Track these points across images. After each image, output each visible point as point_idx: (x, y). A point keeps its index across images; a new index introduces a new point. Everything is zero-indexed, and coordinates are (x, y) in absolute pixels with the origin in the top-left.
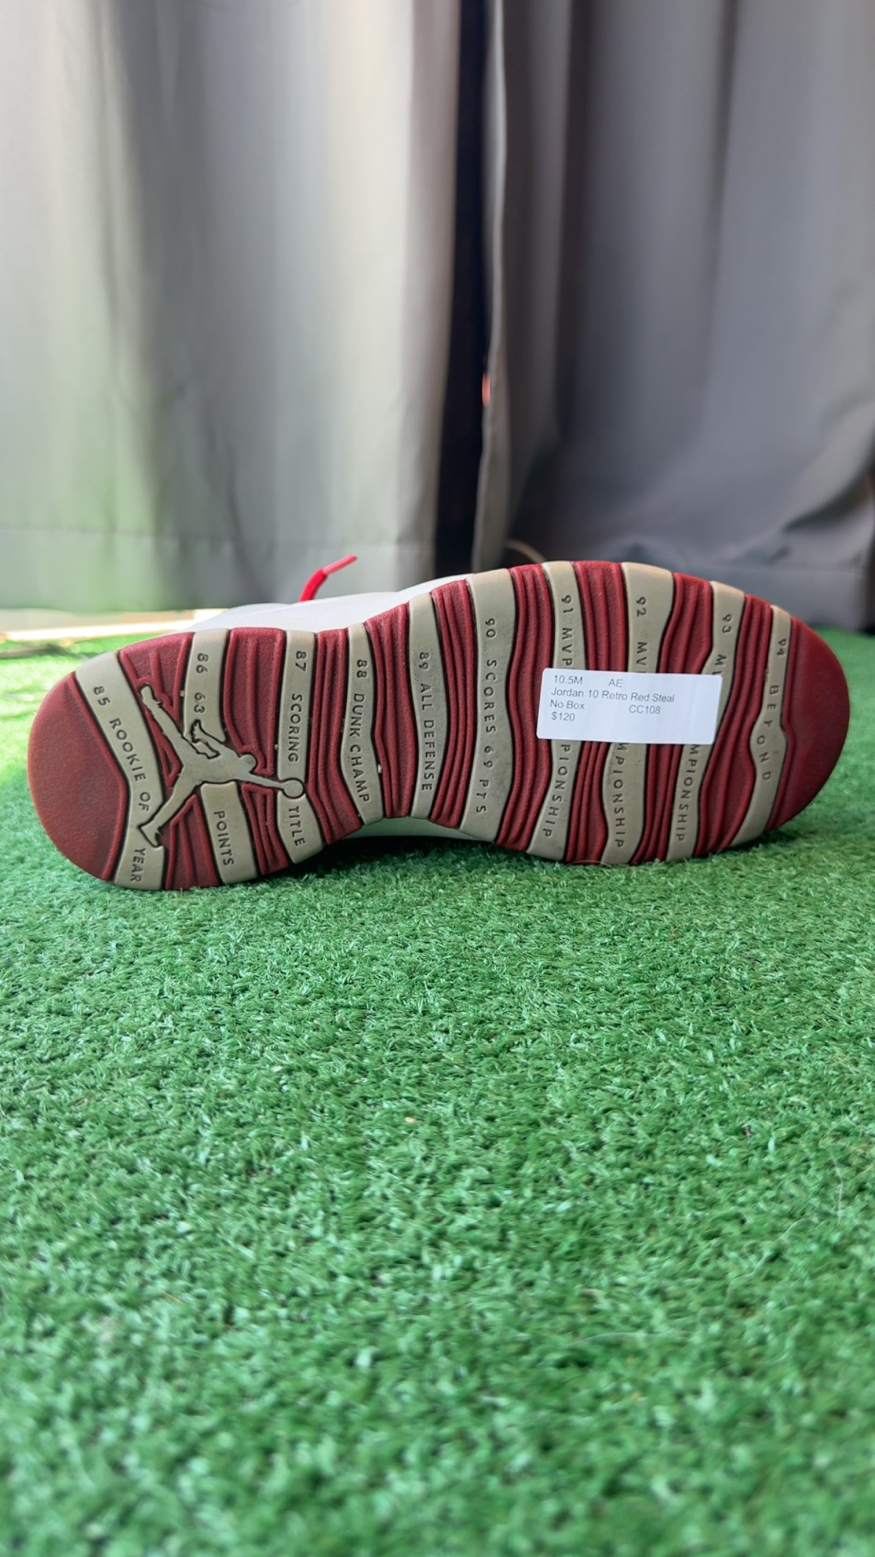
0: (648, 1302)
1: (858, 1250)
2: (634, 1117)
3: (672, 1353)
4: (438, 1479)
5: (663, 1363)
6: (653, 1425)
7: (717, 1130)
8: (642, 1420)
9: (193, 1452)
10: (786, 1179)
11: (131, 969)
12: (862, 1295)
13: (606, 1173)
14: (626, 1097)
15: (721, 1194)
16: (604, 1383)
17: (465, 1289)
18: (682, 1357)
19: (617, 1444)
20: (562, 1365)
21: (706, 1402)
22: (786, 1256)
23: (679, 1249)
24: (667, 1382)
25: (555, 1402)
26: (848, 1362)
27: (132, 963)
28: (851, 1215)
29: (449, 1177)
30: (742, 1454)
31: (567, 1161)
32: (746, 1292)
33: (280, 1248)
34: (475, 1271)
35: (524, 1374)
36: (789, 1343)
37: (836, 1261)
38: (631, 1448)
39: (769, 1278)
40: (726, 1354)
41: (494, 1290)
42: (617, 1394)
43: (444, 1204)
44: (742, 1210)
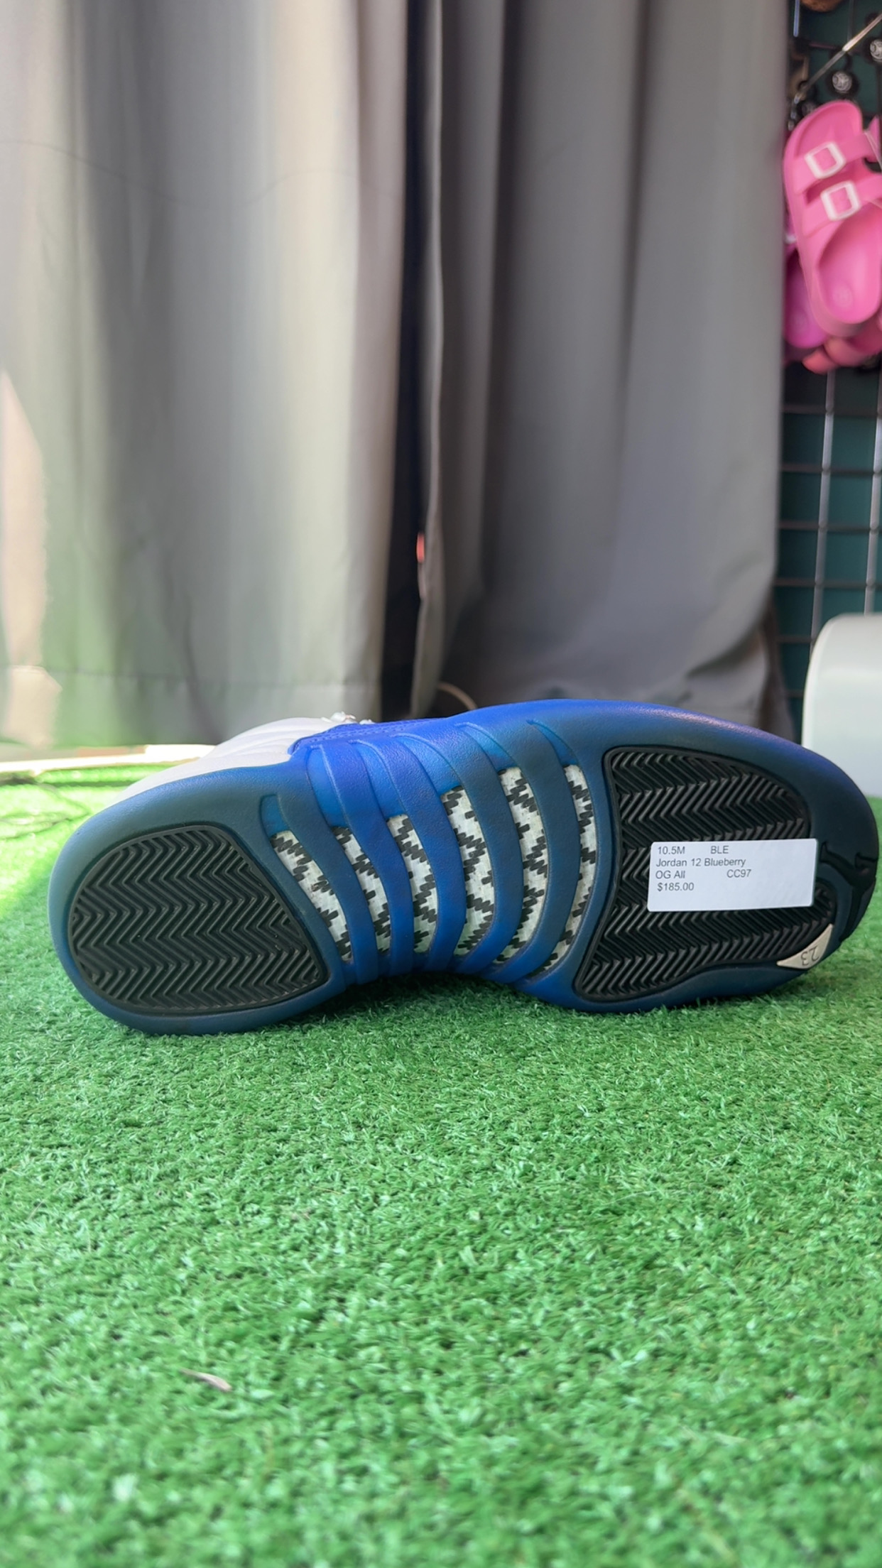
1: (789, 1157)
2: (624, 1093)
3: (674, 1207)
4: (542, 1264)
6: (667, 1238)
7: (684, 1100)
8: (661, 1236)
9: (380, 1260)
10: (736, 1123)
12: (792, 1179)
15: (692, 1132)
16: (633, 1221)
17: (529, 1181)
19: (650, 1247)
20: (604, 1212)
21: (700, 1226)
22: (741, 1162)
23: (669, 1157)
24: (673, 1219)
25: (604, 1231)
26: (788, 1208)
28: (783, 1140)
29: (502, 1128)
30: (726, 1248)
31: (581, 1116)
32: (716, 1178)
33: (399, 1165)
34: (534, 1172)
35: (582, 1219)
36: (748, 1200)
37: (773, 1163)
38: (659, 1249)
39: (730, 1171)
40: (708, 1206)
41: (551, 1181)
42: (641, 1225)
43: (503, 1140)
44: (708, 1140)
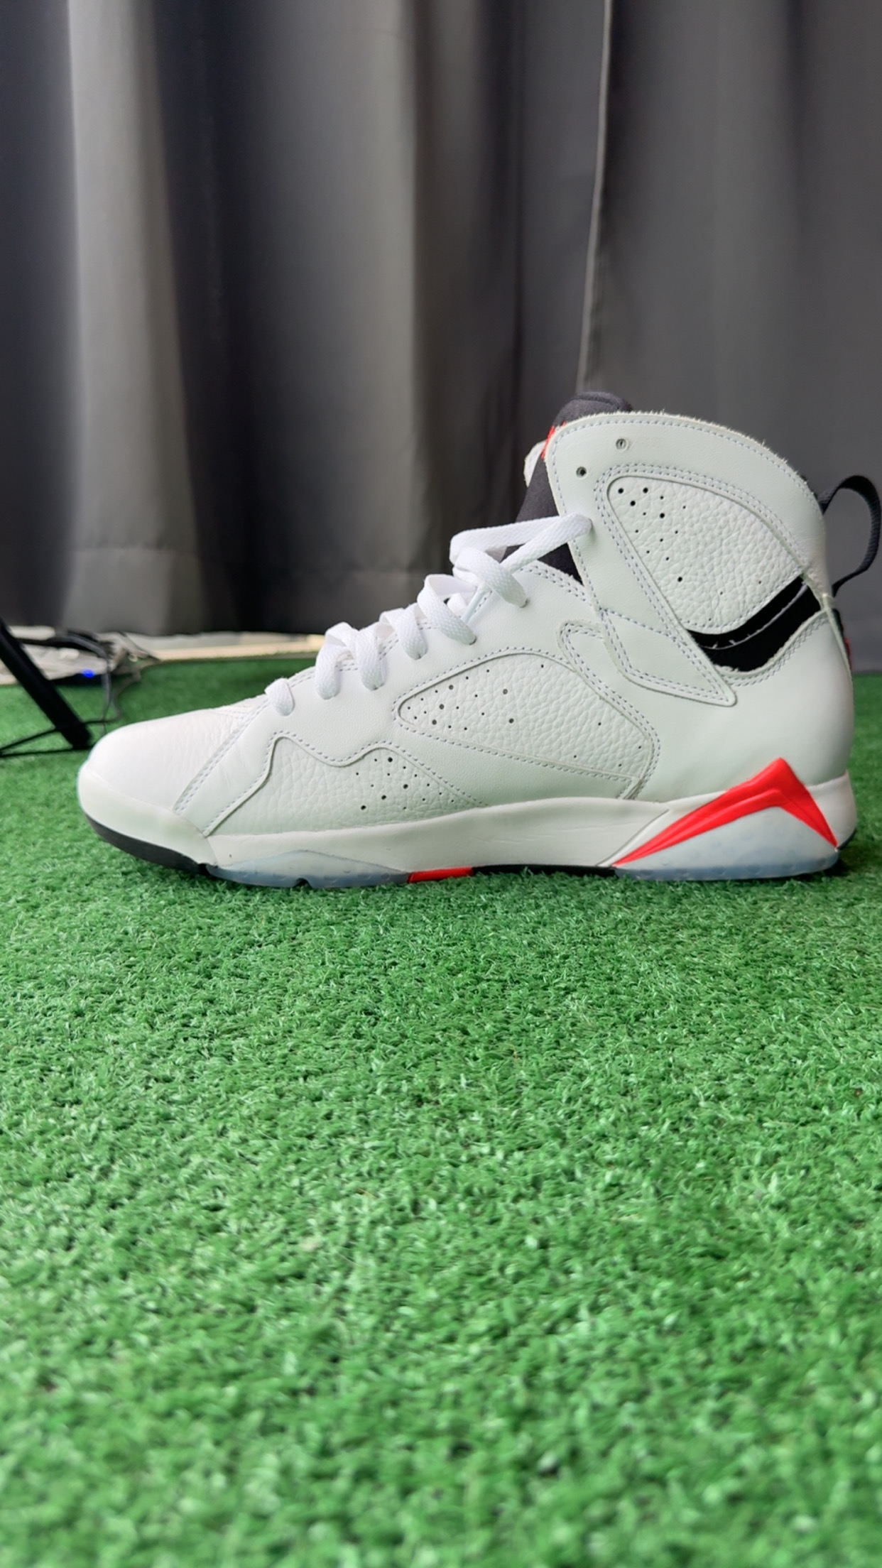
0: (772, 1214)
3: (793, 1251)
5: (787, 1259)
11: (295, 942)
13: (732, 1118)
14: (747, 1061)
16: (736, 1268)
17: (614, 1198)
18: (802, 1255)
20: (702, 1255)
21: (825, 1287)
24: (790, 1272)
27: (294, 939)
30: (855, 1324)
31: (695, 1106)
32: (857, 1210)
34: (621, 1186)
40: (839, 1253)
41: (639, 1200)
42: (747, 1276)
43: (590, 1135)
